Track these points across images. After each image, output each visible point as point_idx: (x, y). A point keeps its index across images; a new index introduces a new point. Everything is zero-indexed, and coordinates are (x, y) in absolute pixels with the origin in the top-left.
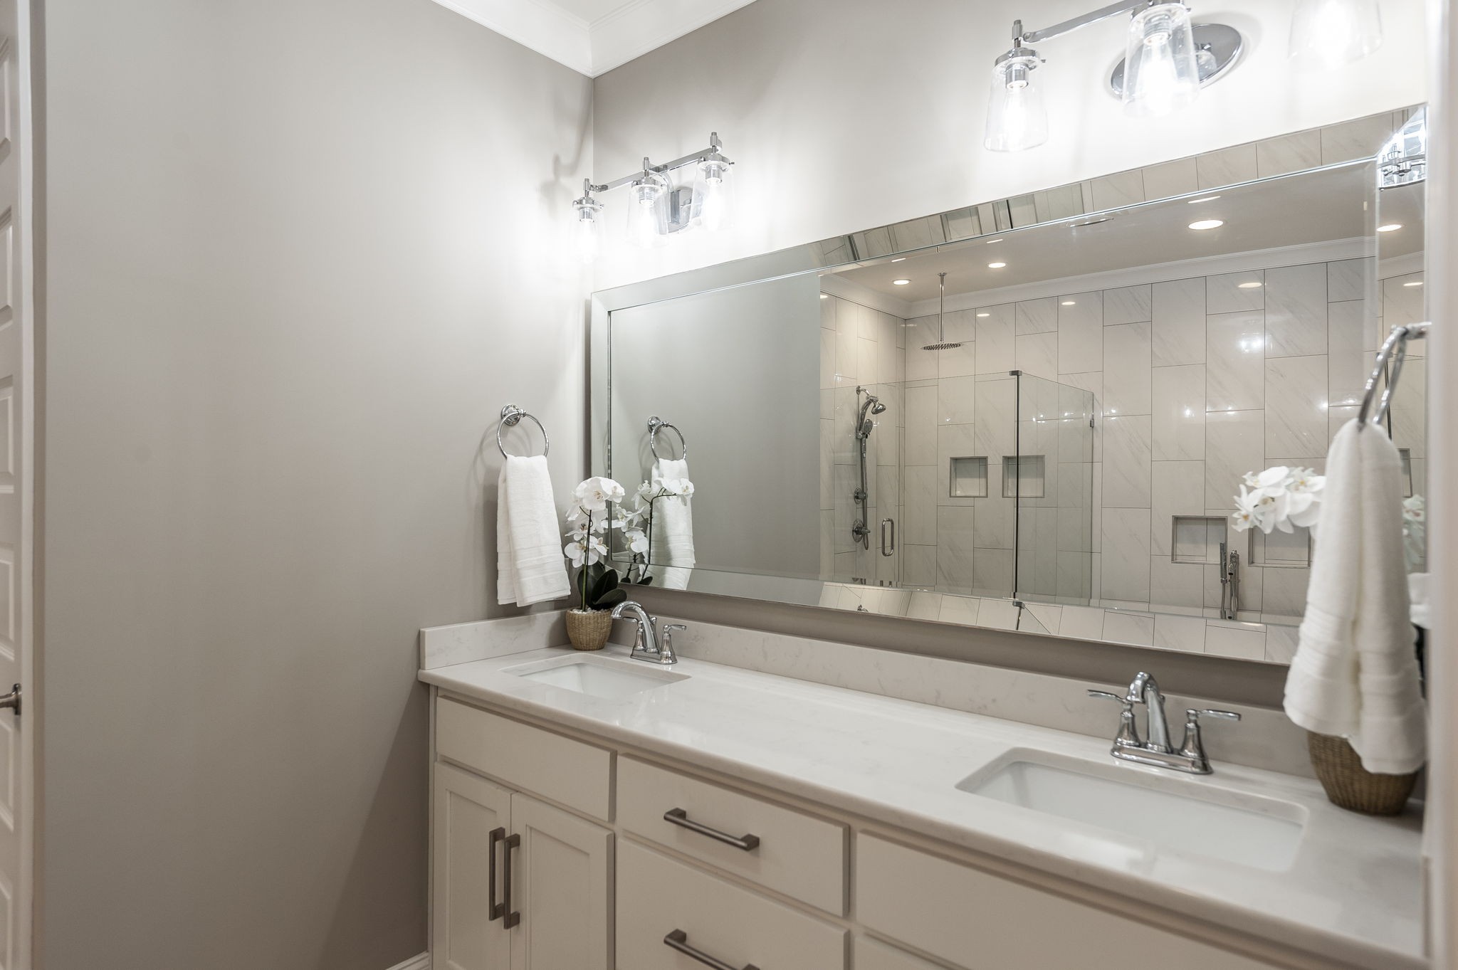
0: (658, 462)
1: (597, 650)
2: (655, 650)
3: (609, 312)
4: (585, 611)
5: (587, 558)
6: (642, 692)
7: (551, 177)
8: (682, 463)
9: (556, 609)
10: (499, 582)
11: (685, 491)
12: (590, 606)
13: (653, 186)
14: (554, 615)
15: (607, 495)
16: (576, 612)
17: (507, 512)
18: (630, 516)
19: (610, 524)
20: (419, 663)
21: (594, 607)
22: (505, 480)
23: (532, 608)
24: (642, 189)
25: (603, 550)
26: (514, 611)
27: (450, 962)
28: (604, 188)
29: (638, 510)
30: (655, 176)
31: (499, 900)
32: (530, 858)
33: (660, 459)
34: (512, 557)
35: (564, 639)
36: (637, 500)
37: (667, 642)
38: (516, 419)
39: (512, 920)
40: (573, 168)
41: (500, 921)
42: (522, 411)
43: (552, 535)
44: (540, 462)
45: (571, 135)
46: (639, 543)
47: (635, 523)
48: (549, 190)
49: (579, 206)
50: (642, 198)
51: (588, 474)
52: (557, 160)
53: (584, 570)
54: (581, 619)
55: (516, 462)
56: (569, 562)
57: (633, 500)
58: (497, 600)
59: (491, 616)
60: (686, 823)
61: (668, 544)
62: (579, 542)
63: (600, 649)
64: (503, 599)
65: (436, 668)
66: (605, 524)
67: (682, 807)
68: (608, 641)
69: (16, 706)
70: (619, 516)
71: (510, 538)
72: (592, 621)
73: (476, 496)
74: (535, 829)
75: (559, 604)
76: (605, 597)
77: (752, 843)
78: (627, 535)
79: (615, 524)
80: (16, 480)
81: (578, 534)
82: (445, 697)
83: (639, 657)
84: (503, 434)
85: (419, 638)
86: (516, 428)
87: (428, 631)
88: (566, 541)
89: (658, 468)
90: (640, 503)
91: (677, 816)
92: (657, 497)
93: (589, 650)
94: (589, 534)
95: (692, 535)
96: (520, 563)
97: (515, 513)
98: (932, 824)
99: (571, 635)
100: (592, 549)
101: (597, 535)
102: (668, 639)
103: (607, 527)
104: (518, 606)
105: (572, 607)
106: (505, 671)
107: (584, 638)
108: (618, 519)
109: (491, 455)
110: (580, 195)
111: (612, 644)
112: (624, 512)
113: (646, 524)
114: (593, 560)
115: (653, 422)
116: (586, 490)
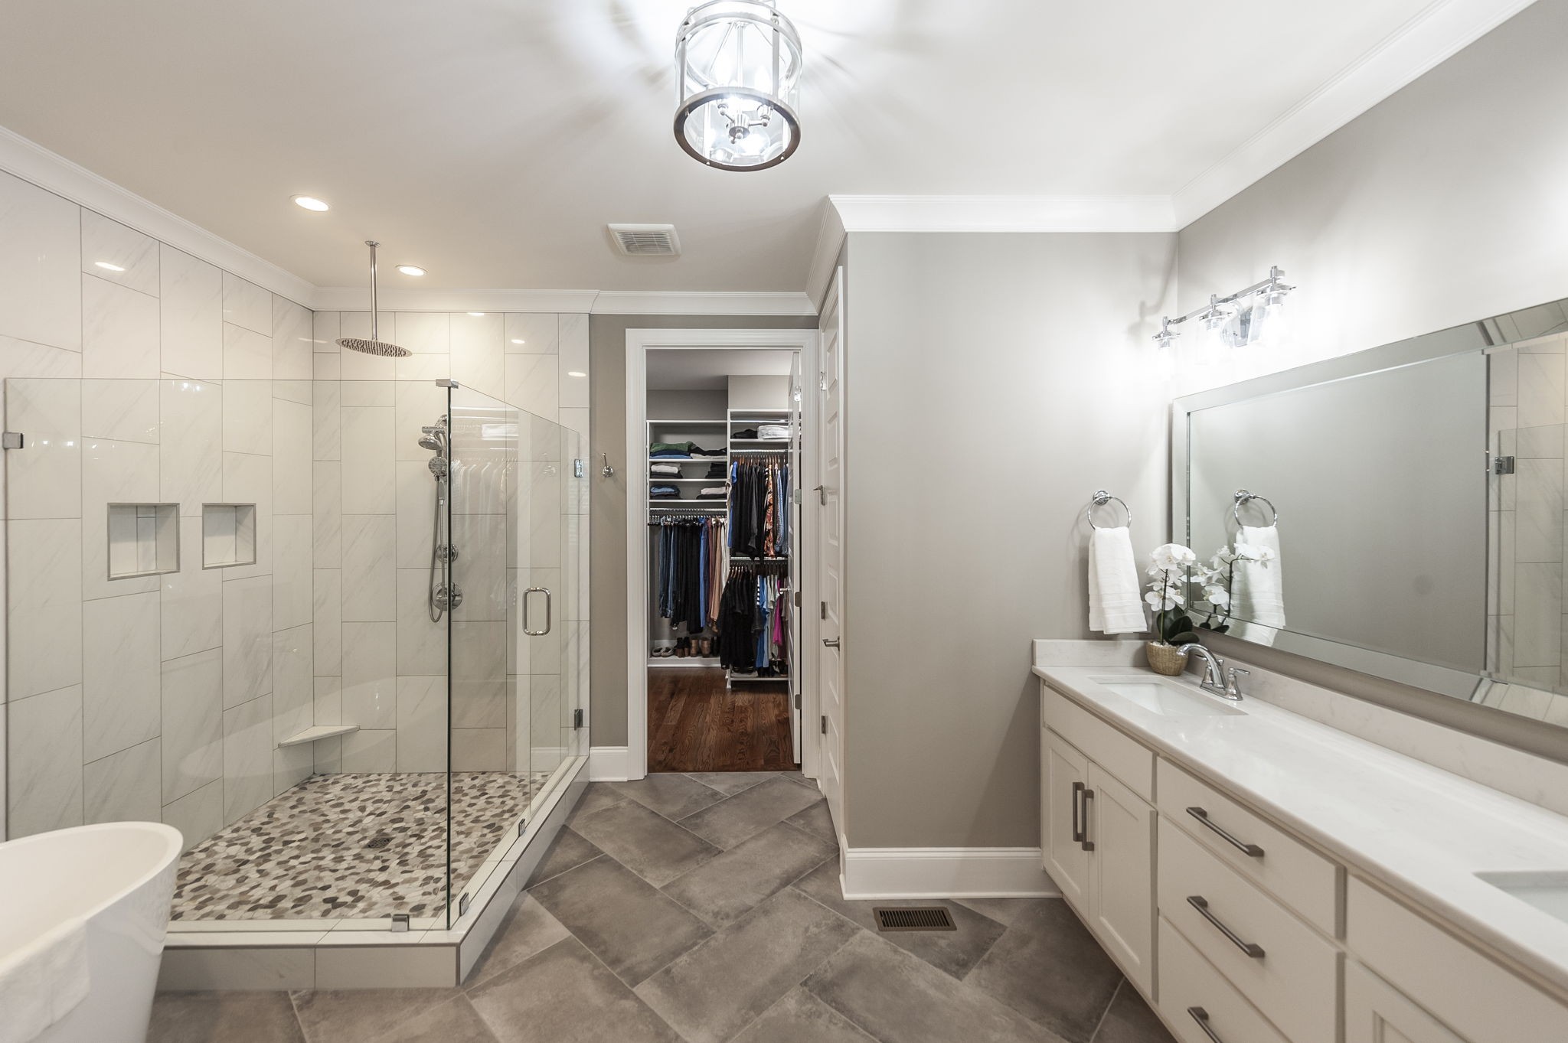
0: (1242, 528)
1: (1173, 675)
2: (1222, 686)
3: (1189, 414)
4: (1162, 644)
5: (1164, 605)
6: (1211, 717)
7: (1137, 319)
8: (1272, 530)
9: (1140, 639)
10: (1090, 615)
11: (1263, 557)
12: (1167, 641)
13: (1220, 317)
14: (1139, 643)
15: (1177, 560)
16: (1155, 644)
17: (1095, 566)
18: (1210, 573)
19: (1189, 579)
20: (1033, 662)
21: (1170, 643)
22: (1094, 545)
23: (1119, 637)
24: (1209, 321)
25: (1181, 600)
26: (1100, 636)
27: (1054, 861)
28: (1181, 320)
29: (1216, 569)
30: (1222, 307)
31: (1080, 831)
32: (1100, 809)
33: (1244, 527)
34: (1099, 599)
35: (1145, 662)
36: (1216, 561)
37: (1233, 683)
38: (1105, 501)
39: (1089, 847)
40: (1158, 307)
41: (1080, 844)
42: (1108, 496)
43: (1130, 586)
44: (1123, 532)
45: (1156, 283)
46: (1218, 596)
47: (1214, 579)
48: (1135, 330)
49: (1159, 339)
50: (1209, 328)
51: (1170, 539)
52: (1142, 305)
53: (1164, 614)
54: (1157, 651)
55: (1102, 534)
56: (1147, 607)
57: (1211, 561)
58: (1089, 628)
59: (1085, 638)
60: (1206, 822)
61: (1250, 599)
62: (1158, 591)
63: (1176, 676)
64: (1093, 627)
65: (1043, 667)
66: (1184, 578)
67: (1205, 808)
68: (1185, 670)
69: (838, 646)
70: (1199, 573)
71: (1097, 585)
72: (1167, 654)
73: (1074, 555)
74: (1105, 792)
75: (1141, 636)
76: (1177, 637)
77: (1256, 852)
78: (1206, 588)
79: (1193, 580)
80: (838, 539)
81: (1157, 586)
82: (1049, 686)
83: (1206, 688)
84: (1095, 511)
85: (1033, 644)
86: (1105, 506)
87: (1037, 641)
88: (1145, 590)
89: (1242, 534)
90: (1219, 563)
91: (1200, 814)
92: (1237, 559)
93: (1166, 675)
94: (1165, 586)
95: (1281, 592)
96: (1105, 604)
97: (1100, 567)
98: (1414, 889)
99: (1150, 661)
100: (1169, 599)
101: (1174, 586)
102: (1233, 679)
103: (1186, 581)
104: (1105, 633)
105: (1154, 639)
106: (1091, 678)
107: (1161, 666)
108: (1197, 575)
109: (1084, 526)
110: (1161, 329)
111: (1188, 673)
112: (1205, 570)
113: (1228, 583)
114: (1169, 607)
115: (1240, 494)
116: (1160, 554)
